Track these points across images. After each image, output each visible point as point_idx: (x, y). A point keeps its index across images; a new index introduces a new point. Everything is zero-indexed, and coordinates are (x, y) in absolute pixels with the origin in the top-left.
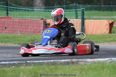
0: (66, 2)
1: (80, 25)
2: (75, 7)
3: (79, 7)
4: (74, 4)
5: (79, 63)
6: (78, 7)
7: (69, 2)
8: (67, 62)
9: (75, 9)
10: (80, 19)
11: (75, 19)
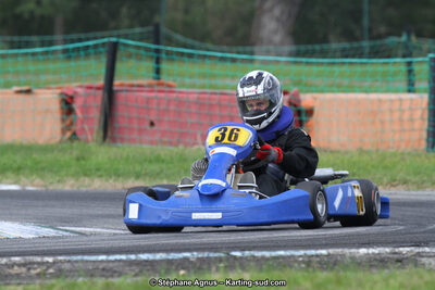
0: (370, 30)
1: (422, 115)
2: (407, 47)
3: (421, 49)
4: (400, 35)
5: (424, 260)
6: (415, 47)
7: (383, 29)
8: (378, 257)
9: (404, 56)
10: (425, 91)
11: (403, 92)
